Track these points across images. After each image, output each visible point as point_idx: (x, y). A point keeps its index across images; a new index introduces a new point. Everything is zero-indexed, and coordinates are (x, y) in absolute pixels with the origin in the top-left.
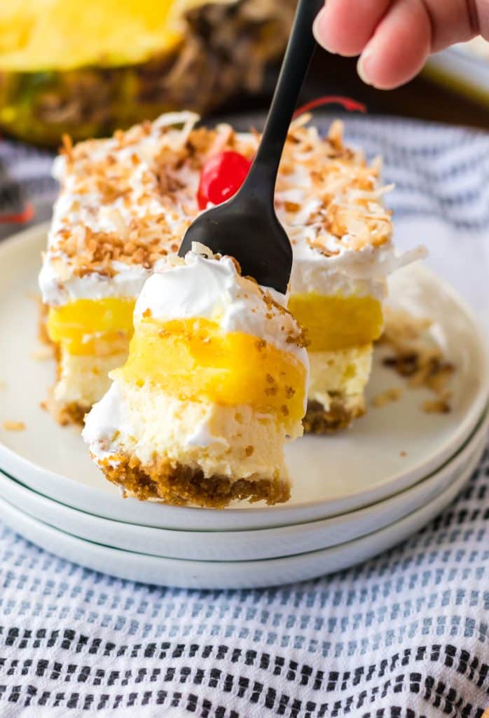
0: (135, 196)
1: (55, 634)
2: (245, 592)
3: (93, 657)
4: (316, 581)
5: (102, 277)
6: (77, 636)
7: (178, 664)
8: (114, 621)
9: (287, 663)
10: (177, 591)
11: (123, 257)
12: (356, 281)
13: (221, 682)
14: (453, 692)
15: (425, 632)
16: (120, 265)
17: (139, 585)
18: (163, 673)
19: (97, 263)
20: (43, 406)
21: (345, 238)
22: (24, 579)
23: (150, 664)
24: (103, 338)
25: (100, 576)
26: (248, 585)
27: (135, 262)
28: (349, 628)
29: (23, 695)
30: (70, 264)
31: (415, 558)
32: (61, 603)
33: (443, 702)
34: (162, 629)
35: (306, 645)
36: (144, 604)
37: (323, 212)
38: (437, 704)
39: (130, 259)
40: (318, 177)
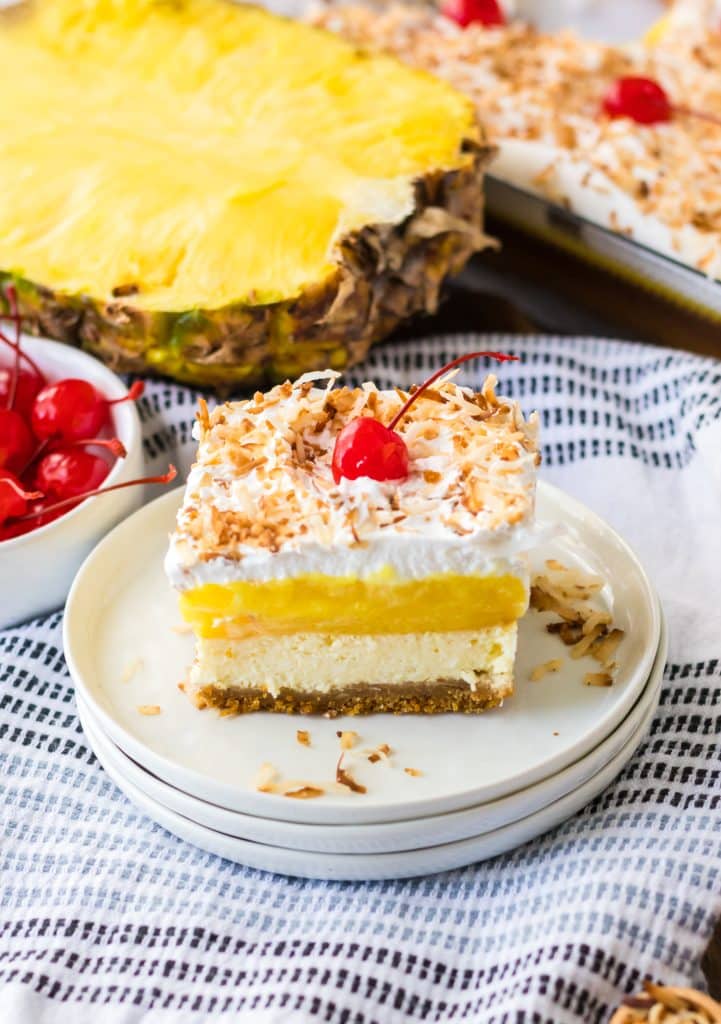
0: (268, 467)
1: (184, 932)
2: (388, 883)
3: (222, 957)
4: (463, 869)
5: (228, 561)
6: (207, 935)
7: (307, 964)
8: (247, 916)
9: (420, 961)
10: (317, 882)
11: (249, 539)
12: (494, 560)
13: (348, 983)
14: (585, 994)
15: (561, 929)
16: (246, 548)
17: (278, 876)
18: (291, 974)
19: (223, 547)
20: (181, 687)
21: (480, 515)
22: (158, 872)
23: (278, 964)
24: (233, 621)
25: (238, 867)
26: (390, 875)
27: (261, 545)
28: (490, 921)
29: (148, 997)
30: (195, 547)
31: (566, 846)
32: (194, 898)
33: (574, 1003)
34: (296, 924)
35: (442, 941)
36: (282, 897)
37: (461, 484)
38: (567, 1005)
39: (256, 542)
40: (461, 443)
